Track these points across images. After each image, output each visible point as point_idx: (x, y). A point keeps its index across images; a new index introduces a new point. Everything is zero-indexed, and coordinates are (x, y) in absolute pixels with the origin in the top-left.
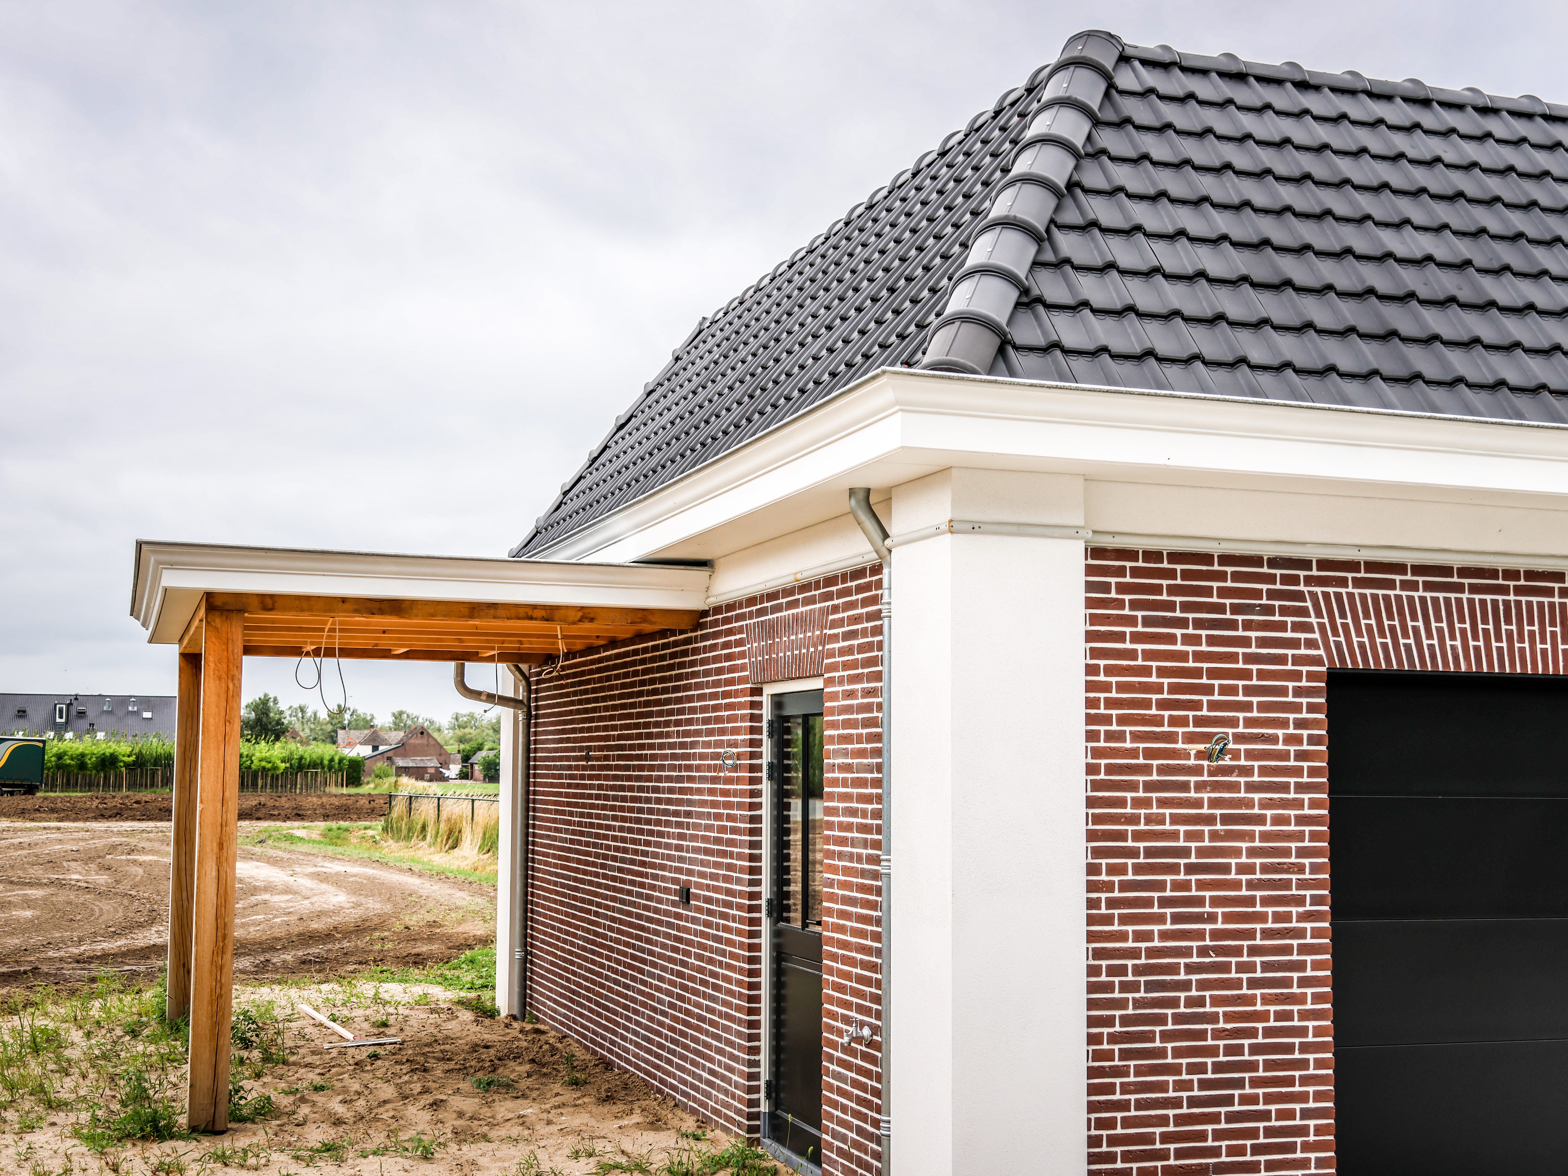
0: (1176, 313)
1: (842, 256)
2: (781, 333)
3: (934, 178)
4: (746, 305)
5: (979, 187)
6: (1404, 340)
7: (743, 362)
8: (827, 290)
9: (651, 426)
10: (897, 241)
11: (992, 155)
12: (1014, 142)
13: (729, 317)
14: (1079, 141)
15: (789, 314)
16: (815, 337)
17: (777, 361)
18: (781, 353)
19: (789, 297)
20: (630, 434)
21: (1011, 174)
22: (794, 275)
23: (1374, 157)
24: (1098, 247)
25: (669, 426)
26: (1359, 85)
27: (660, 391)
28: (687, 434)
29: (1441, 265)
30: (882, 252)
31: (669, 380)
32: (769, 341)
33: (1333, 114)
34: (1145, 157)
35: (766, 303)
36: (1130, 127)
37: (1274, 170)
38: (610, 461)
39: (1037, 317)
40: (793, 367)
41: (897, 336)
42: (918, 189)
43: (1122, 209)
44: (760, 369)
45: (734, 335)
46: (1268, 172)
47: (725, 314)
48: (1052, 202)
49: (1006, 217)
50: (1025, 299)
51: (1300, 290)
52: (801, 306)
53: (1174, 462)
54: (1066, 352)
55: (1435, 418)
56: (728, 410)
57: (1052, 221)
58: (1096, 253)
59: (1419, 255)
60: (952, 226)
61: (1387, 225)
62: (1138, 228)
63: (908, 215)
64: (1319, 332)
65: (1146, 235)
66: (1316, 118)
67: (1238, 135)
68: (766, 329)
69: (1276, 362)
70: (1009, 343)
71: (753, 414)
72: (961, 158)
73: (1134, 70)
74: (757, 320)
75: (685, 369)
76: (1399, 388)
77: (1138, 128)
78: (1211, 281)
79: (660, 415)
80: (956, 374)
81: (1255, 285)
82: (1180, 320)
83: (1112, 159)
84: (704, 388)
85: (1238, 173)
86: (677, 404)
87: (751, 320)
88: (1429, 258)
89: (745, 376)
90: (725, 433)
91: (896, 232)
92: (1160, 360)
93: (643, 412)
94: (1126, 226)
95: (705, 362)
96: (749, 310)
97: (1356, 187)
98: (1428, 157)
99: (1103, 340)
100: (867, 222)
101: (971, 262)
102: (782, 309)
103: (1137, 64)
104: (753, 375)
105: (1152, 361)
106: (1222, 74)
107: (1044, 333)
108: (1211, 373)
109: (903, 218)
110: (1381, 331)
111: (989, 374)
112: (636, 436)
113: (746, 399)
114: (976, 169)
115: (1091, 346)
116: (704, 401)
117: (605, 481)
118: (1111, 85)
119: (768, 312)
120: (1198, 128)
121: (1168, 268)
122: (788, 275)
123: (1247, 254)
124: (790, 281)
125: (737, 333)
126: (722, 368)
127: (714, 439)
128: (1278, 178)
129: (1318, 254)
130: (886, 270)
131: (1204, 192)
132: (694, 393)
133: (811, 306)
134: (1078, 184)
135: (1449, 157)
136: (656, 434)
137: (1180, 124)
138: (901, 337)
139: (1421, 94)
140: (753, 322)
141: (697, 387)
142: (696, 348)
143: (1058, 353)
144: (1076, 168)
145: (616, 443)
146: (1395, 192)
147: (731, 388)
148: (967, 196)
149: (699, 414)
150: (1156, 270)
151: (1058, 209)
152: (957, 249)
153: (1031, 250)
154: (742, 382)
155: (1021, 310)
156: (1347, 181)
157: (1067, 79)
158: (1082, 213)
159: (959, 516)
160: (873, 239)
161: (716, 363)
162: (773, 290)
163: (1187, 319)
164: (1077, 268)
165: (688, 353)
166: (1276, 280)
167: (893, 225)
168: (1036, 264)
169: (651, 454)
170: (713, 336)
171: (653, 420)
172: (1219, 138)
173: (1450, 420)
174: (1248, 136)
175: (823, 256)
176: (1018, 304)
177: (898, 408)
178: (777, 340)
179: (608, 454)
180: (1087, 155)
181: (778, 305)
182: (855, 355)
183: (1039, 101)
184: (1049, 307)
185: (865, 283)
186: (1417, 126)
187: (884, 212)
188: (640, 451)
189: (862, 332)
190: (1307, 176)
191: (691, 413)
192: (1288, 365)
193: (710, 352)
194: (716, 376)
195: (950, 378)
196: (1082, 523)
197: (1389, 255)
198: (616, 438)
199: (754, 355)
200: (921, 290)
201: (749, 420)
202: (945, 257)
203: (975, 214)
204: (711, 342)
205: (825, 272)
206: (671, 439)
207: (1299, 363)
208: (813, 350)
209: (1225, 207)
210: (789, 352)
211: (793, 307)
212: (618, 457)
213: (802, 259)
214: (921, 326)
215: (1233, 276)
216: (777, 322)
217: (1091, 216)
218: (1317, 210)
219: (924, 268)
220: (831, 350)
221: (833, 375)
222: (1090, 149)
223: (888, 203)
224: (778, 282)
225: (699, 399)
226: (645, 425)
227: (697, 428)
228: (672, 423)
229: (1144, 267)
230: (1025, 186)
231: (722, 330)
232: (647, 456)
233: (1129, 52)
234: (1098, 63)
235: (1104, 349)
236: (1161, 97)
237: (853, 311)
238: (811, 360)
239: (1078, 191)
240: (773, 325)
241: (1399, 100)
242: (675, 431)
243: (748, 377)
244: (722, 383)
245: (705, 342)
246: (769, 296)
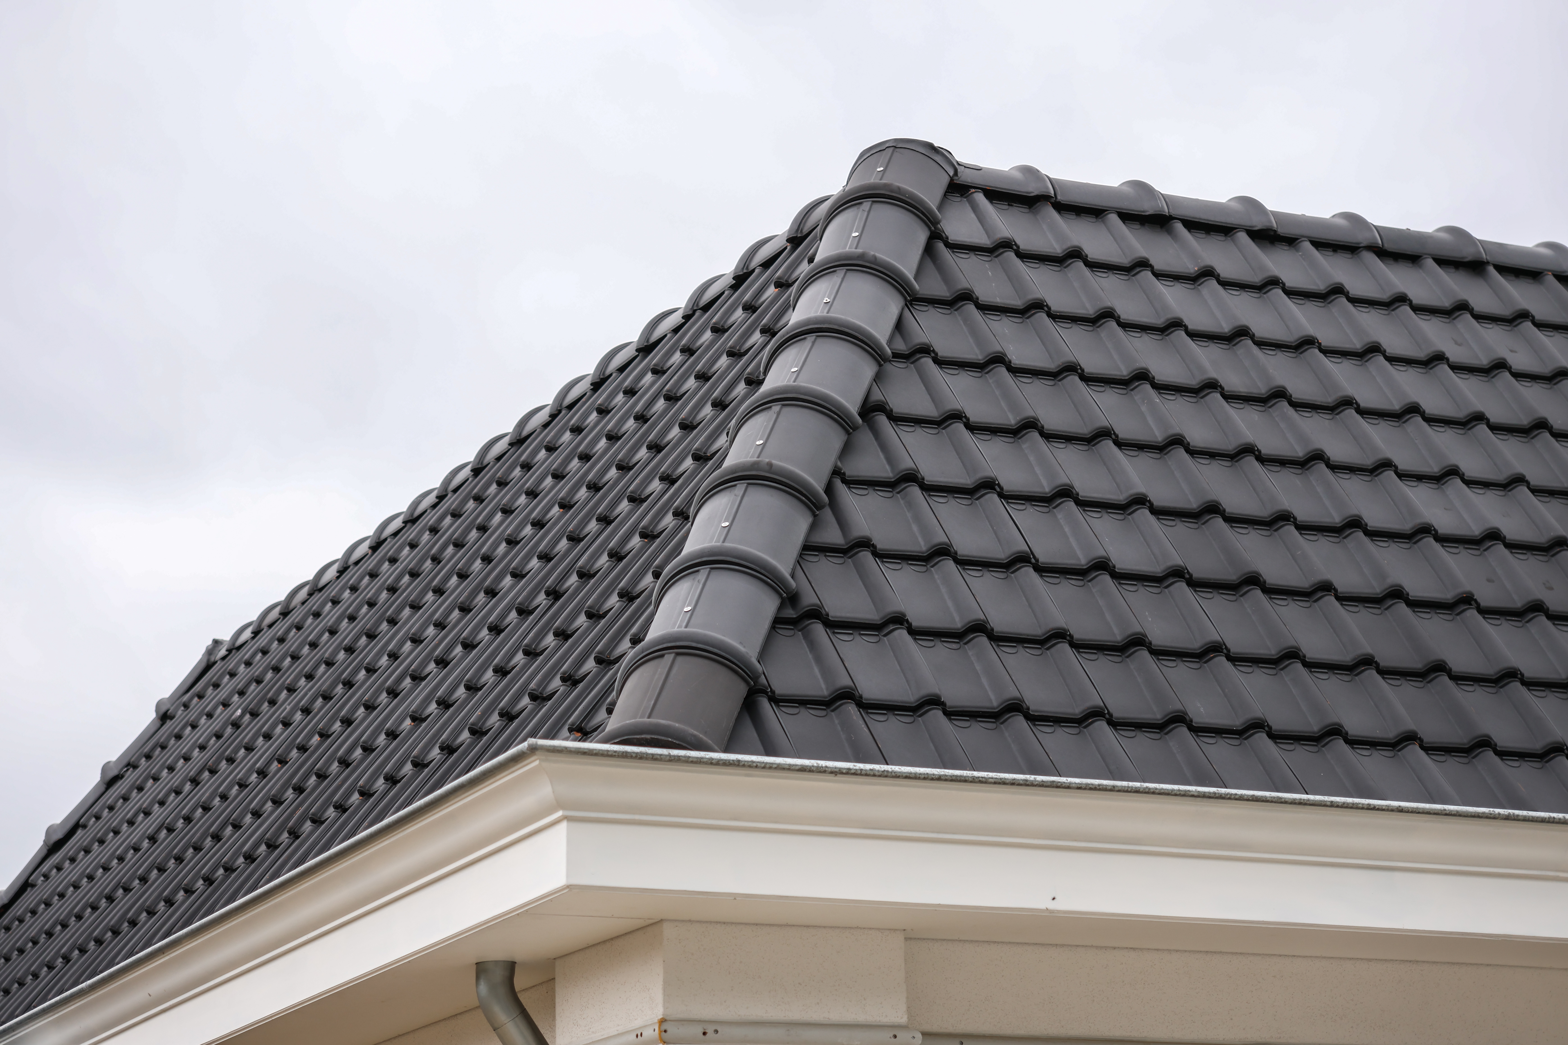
0: (1060, 635)
1: (467, 531)
2: (356, 671)
3: (630, 392)
4: (294, 618)
5: (708, 410)
6: (1459, 678)
7: (286, 724)
8: (439, 591)
9: (114, 844)
10: (566, 506)
11: (731, 354)
12: (769, 331)
13: (262, 641)
14: (881, 332)
15: (371, 636)
16: (417, 678)
17: (347, 722)
18: (355, 708)
19: (371, 604)
20: (73, 860)
21: (766, 387)
22: (380, 563)
23: (1393, 360)
24: (918, 519)
25: (146, 844)
26: (1361, 238)
27: (131, 777)
28: (179, 859)
29: (1514, 546)
30: (538, 524)
31: (148, 757)
32: (334, 685)
33: (1321, 286)
34: (999, 359)
35: (331, 613)
36: (971, 308)
37: (1222, 382)
38: (34, 912)
39: (812, 644)
40: (375, 734)
41: (564, 679)
42: (603, 411)
43: (960, 451)
44: (316, 738)
45: (270, 675)
46: (1212, 385)
47: (256, 633)
48: (835, 439)
49: (754, 465)
50: (790, 613)
51: (1273, 591)
52: (392, 622)
53: (1062, 905)
54: (867, 706)
55: (1516, 819)
56: (256, 814)
57: (837, 472)
58: (915, 528)
59: (1476, 530)
60: (662, 479)
61: (1420, 478)
62: (989, 485)
63: (585, 457)
64: (1312, 666)
65: (1005, 496)
66: (1291, 293)
67: (1159, 321)
68: (329, 664)
69: (1236, 721)
70: (763, 691)
71: (301, 822)
72: (677, 357)
73: (975, 208)
74: (313, 645)
75: (178, 737)
76: (1453, 763)
77: (985, 308)
78: (1120, 577)
79: (131, 823)
80: (664, 751)
81: (1195, 584)
82: (1066, 646)
83: (941, 362)
84: (213, 772)
85: (1162, 388)
86: (162, 803)
87: (301, 646)
88: (1494, 536)
89: (288, 750)
90: (250, 858)
91: (563, 490)
92: (1034, 719)
93: (98, 818)
94: (966, 480)
95: (215, 725)
96: (299, 628)
97: (1363, 412)
98: (1484, 361)
99: (932, 685)
100: (511, 469)
101: (691, 547)
102: (358, 626)
103: (980, 197)
104: (303, 749)
105: (1019, 721)
106: (1126, 217)
107: (826, 672)
108: (1125, 742)
109: (575, 462)
110: (1417, 664)
111: (726, 751)
112: (85, 863)
113: (290, 794)
114: (703, 377)
115: (910, 697)
116: (212, 798)
117: (21, 951)
118: (936, 236)
119: (333, 632)
120: (1089, 310)
121: (1044, 555)
122: (370, 564)
123: (1181, 529)
124: (373, 575)
125: (276, 669)
126: (246, 736)
127: (229, 869)
128: (1229, 397)
129: (1303, 528)
130: (546, 557)
131: (1102, 422)
132: (195, 781)
133: (410, 621)
134: (882, 408)
135: (1520, 360)
136: (121, 859)
137: (1057, 303)
138: (571, 680)
139: (1468, 254)
140: (306, 649)
141: (201, 772)
142: (200, 696)
143: (851, 709)
144: (878, 378)
145: (46, 876)
146: (1430, 420)
147: (262, 773)
148: (687, 427)
149: (203, 822)
150: (1023, 559)
151: (846, 450)
152: (669, 520)
153: (801, 523)
154: (282, 762)
155: (784, 632)
156: (1347, 402)
157: (859, 223)
158: (890, 459)
159: (680, 1010)
160: (523, 499)
161: (236, 725)
162: (342, 590)
163: (1078, 646)
164: (882, 556)
165: (186, 706)
166: (1231, 575)
167: (558, 476)
168: (809, 548)
169: (110, 899)
170: (232, 675)
171: (116, 832)
172: (1126, 326)
173: (1543, 821)
174: (1176, 324)
175: (434, 530)
176: (778, 622)
177: (560, 814)
178: (349, 684)
179: (29, 899)
180: (897, 356)
181: (352, 618)
182: (487, 713)
183: (811, 260)
184: (835, 625)
185: (508, 580)
186: (1463, 307)
187: (543, 452)
188: (90, 892)
189: (502, 672)
190: (1280, 394)
191: (188, 819)
192: (1257, 725)
193: (226, 705)
194: (236, 751)
195: (654, 758)
196: (903, 1019)
197: (1425, 530)
198: (45, 868)
199: (306, 711)
200: (606, 595)
201: (294, 834)
202: (648, 536)
203: (700, 458)
204: (228, 685)
205: (436, 560)
206: (149, 871)
207: (1278, 723)
208: (413, 703)
209: (1141, 447)
210: (370, 707)
211: (378, 623)
212: (48, 904)
213: (395, 534)
214: (605, 662)
215: (1157, 569)
216: (350, 650)
217: (907, 464)
218: (1300, 452)
219: (611, 555)
220: (445, 704)
221: (448, 749)
222: (901, 346)
223: (549, 435)
224: (352, 576)
225: (203, 793)
226: (101, 842)
227: (197, 849)
228: (153, 839)
229: (1001, 554)
230: (786, 410)
231: (248, 664)
232: (103, 903)
233: (965, 177)
234: (913, 196)
235: (933, 701)
236: (1024, 256)
237: (485, 631)
238: (408, 722)
239: (882, 420)
240: (342, 655)
241: (1430, 263)
242: (157, 853)
243: (294, 753)
244: (246, 763)
245: (216, 686)
246: (335, 602)
